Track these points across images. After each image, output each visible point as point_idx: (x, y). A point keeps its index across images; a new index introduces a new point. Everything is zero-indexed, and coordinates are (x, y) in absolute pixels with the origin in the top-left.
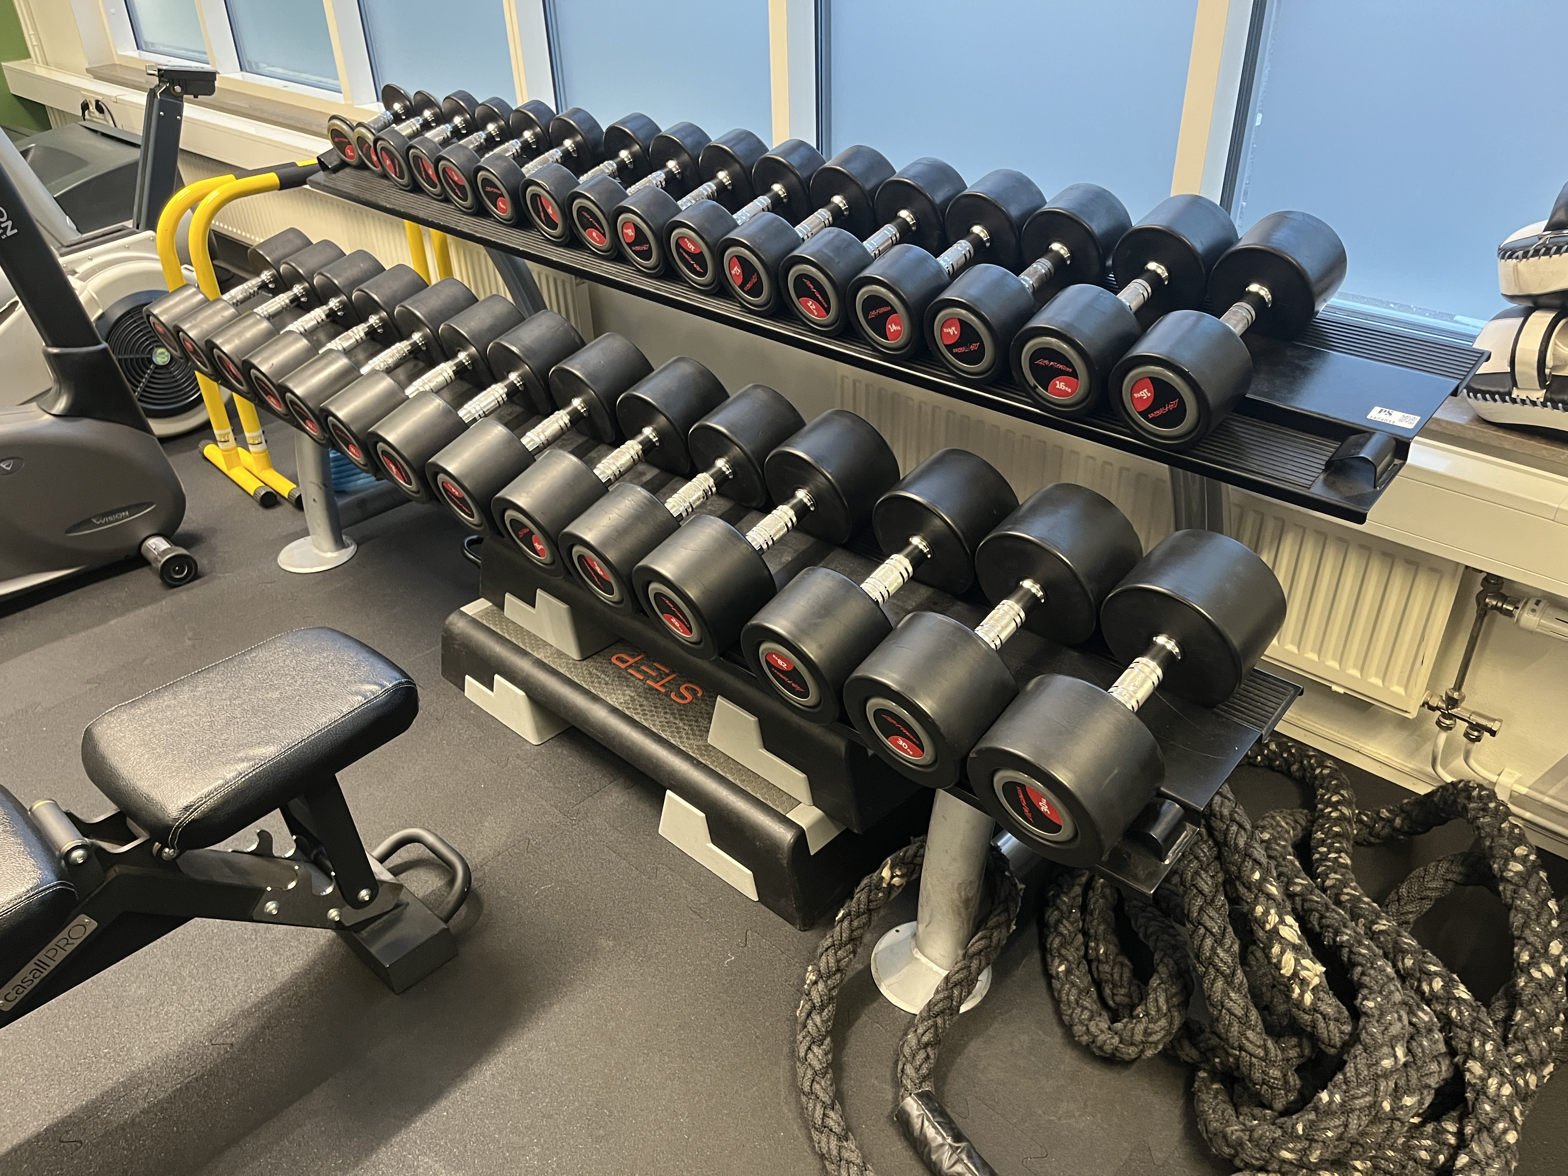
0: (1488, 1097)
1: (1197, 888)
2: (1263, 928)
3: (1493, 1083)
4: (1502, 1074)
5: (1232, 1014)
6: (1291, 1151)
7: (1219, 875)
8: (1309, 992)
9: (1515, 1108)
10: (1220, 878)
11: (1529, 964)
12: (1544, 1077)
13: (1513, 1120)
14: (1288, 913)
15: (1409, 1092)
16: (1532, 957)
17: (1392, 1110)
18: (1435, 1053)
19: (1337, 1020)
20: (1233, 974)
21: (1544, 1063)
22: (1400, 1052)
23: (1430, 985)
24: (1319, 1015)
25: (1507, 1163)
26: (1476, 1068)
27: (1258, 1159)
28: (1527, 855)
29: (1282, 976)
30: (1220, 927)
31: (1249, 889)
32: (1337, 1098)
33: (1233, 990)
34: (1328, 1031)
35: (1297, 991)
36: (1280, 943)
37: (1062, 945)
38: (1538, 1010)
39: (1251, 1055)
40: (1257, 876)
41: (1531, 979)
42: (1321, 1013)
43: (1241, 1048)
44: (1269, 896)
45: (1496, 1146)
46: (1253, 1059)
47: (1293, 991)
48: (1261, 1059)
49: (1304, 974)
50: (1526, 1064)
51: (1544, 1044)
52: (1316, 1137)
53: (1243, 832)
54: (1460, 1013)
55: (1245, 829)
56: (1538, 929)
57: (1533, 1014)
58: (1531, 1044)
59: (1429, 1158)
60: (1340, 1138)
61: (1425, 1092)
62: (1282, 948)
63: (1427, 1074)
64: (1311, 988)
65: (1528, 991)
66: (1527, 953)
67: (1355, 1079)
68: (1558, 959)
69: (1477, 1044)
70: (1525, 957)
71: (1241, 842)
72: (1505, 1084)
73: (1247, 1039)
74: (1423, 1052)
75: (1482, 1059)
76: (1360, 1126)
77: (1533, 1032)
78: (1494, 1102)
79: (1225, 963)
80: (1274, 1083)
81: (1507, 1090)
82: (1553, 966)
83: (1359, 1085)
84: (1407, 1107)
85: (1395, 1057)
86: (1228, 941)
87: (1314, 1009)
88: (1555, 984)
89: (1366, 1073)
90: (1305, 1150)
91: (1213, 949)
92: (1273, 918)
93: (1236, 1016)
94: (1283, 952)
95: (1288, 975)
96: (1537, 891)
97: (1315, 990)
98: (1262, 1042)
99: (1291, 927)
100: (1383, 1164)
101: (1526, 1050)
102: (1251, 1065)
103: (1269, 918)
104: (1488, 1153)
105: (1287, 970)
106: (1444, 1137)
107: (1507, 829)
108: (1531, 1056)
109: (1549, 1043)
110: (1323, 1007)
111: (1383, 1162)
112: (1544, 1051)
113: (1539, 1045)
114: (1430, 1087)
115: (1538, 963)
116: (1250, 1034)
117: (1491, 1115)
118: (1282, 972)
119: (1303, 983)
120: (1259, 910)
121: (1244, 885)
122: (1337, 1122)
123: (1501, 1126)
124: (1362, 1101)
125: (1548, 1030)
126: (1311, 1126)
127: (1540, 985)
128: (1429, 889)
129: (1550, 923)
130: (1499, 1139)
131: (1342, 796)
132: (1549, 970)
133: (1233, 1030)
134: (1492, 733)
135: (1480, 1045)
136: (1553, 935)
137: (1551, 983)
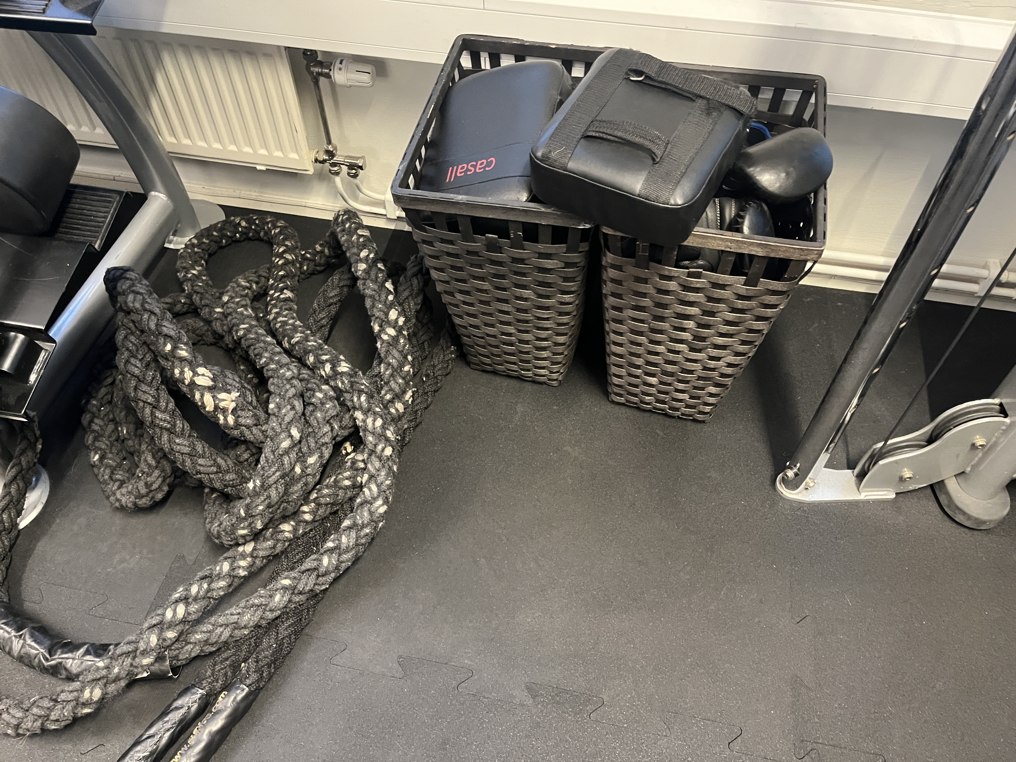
0: (369, 432)
1: (130, 373)
2: (184, 383)
3: (369, 421)
4: (375, 413)
5: (182, 454)
6: (243, 528)
7: (148, 356)
8: (230, 416)
9: (387, 432)
10: (148, 358)
11: (380, 331)
12: (408, 401)
13: (387, 440)
14: (199, 366)
15: (311, 454)
16: (381, 326)
17: (302, 471)
18: (327, 418)
19: (256, 425)
20: (174, 425)
21: (404, 392)
22: (295, 433)
23: (324, 370)
24: (244, 428)
25: (390, 468)
26: (359, 415)
27: (231, 541)
28: (368, 255)
29: (209, 412)
30: (153, 397)
31: (167, 359)
32: (258, 483)
33: (178, 436)
34: (253, 435)
35: (221, 418)
36: (198, 390)
37: (96, 439)
38: (391, 361)
39: (208, 474)
40: (169, 347)
41: (383, 341)
42: (244, 426)
43: (199, 473)
44: (182, 359)
45: (381, 461)
46: (211, 476)
47: (219, 419)
48: (216, 473)
49: (222, 404)
50: (393, 398)
51: (400, 381)
52: (254, 514)
53: (153, 317)
54: (343, 383)
55: (155, 314)
56: (380, 306)
57: (389, 364)
58: (393, 384)
60: (269, 507)
61: (324, 448)
62: (200, 393)
63: (321, 437)
64: (230, 412)
65: (384, 349)
66: (377, 324)
67: (266, 465)
68: (396, 321)
69: (355, 399)
70: (376, 328)
71: (153, 326)
72: (377, 419)
73: (200, 465)
74: (318, 421)
75: (361, 408)
76: (280, 493)
77: (392, 375)
78: (373, 433)
79: (165, 421)
80: (233, 483)
81: (379, 422)
82: (394, 328)
83: (270, 467)
84: (311, 464)
85: (291, 436)
86: (163, 404)
87: (237, 425)
88: (398, 339)
89: (272, 457)
90: (250, 524)
91: (152, 413)
92: (188, 374)
93: (186, 454)
94: (202, 396)
95: (212, 409)
96: (377, 279)
97: (234, 411)
98: (212, 462)
99: (203, 375)
100: (322, 500)
101: (391, 390)
102: (211, 480)
103: (185, 375)
104: (377, 467)
105: (210, 407)
107: (356, 241)
108: (394, 391)
109: (403, 378)
110: (242, 421)
111: (321, 499)
112: (401, 386)
113: (397, 383)
114: (326, 443)
115: (384, 330)
116: (201, 461)
117: (373, 443)
118: (207, 409)
119: (224, 410)
120: (177, 371)
121: (163, 357)
122: (262, 498)
123: (380, 447)
124: (273, 477)
125: (401, 371)
126: (248, 507)
127: (389, 343)
128: (331, 297)
129: (387, 298)
130: (381, 456)
131: (286, 246)
132: (392, 332)
133: (188, 463)
134: (361, 168)
135: (358, 400)
136: (390, 306)
137: (395, 339)
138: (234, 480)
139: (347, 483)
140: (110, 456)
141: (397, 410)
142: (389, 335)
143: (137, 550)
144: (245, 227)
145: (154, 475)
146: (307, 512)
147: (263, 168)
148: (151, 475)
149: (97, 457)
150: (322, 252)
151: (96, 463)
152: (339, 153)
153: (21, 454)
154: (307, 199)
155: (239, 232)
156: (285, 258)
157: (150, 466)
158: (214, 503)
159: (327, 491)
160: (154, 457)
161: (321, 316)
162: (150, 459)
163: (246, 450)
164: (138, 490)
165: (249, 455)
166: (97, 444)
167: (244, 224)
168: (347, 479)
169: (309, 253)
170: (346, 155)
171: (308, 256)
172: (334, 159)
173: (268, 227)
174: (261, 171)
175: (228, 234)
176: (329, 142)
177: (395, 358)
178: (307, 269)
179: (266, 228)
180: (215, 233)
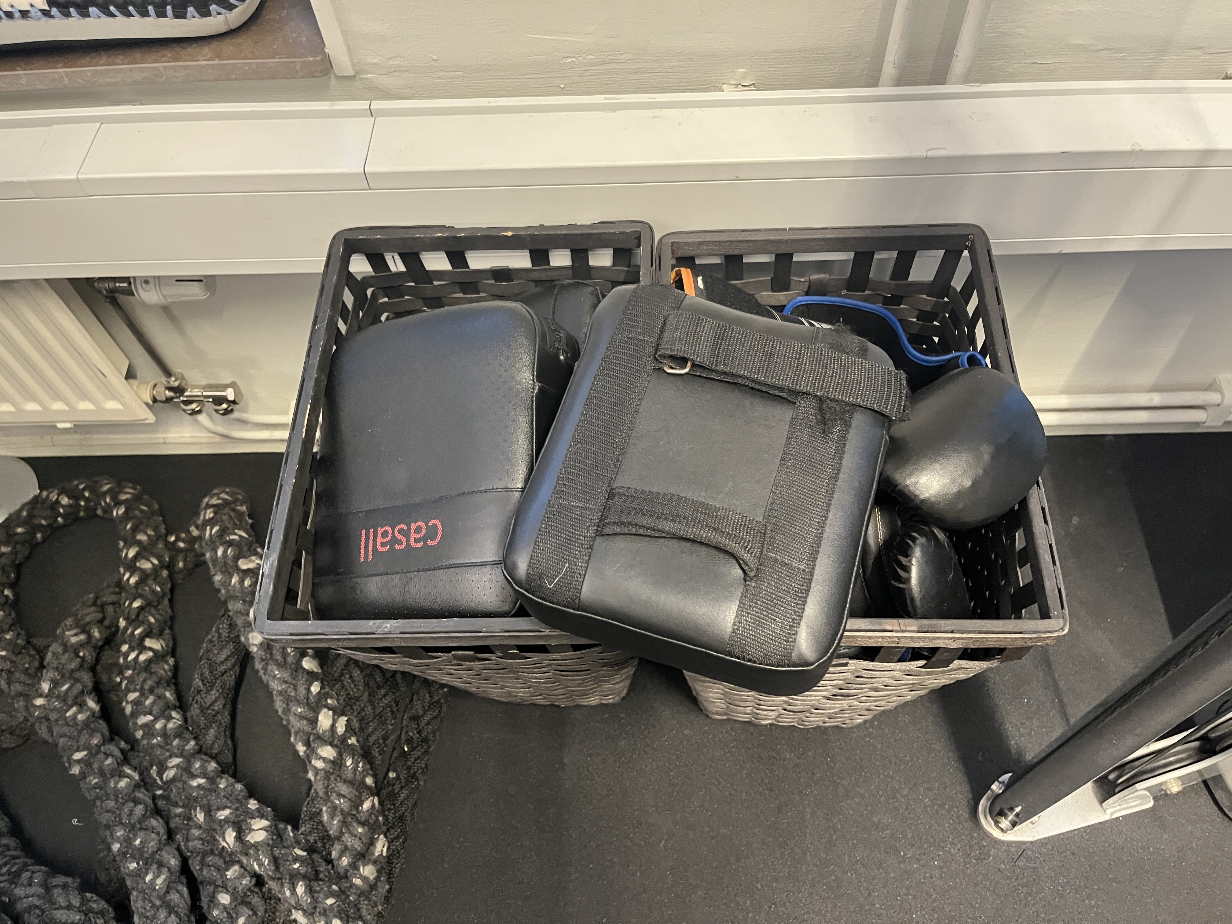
11: (308, 755)
16: (307, 744)
21: (372, 843)
38: (337, 801)
41: (316, 771)
50: (354, 862)
51: (360, 829)
56: (299, 710)
65: (321, 784)
66: (300, 743)
69: (287, 892)
70: (301, 749)
75: (299, 906)
77: (344, 825)
82: (331, 744)
88: (341, 761)
96: (285, 659)
101: (347, 849)
108: (353, 850)
109: (365, 825)
112: (363, 837)
113: (355, 835)
115: (314, 750)
125: (359, 812)
127: (328, 772)
129: (308, 690)
131: (139, 543)
132: (328, 752)
135: (292, 894)
137: (337, 764)
141: (365, 878)
142: (324, 759)
144: (70, 506)
147: (68, 425)
152: (190, 386)
155: (60, 515)
156: (140, 569)
167: (65, 501)
169: (183, 541)
171: (182, 545)
172: (186, 394)
173: (105, 502)
174: (66, 428)
175: (43, 522)
176: (168, 373)
177: (344, 796)
178: (185, 565)
179: (103, 504)
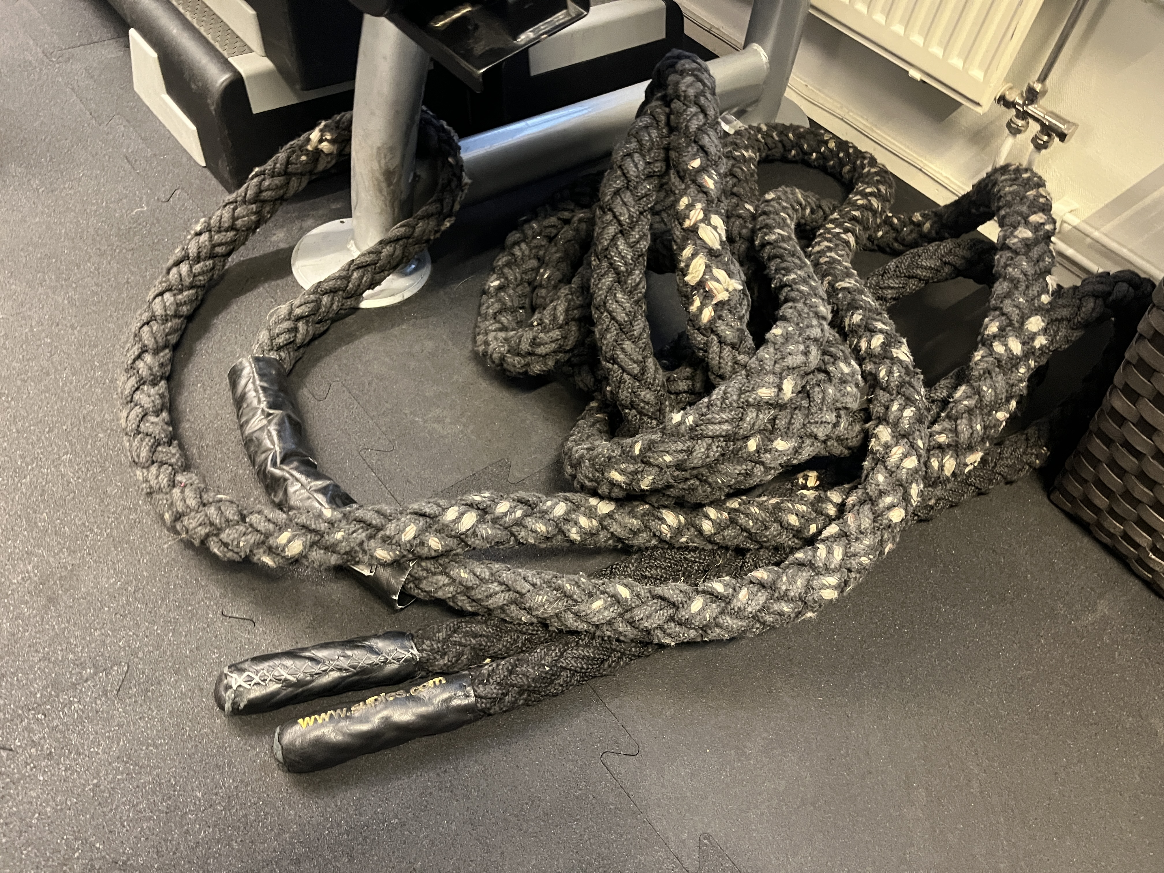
0: (886, 468)
1: (622, 170)
2: (681, 224)
3: (897, 452)
4: (912, 446)
5: (613, 318)
6: (622, 472)
7: (658, 164)
8: (710, 308)
9: (914, 485)
10: (658, 167)
11: (995, 336)
12: (966, 465)
13: (906, 498)
14: (717, 213)
15: (786, 435)
16: (1002, 329)
17: (758, 451)
18: (839, 405)
19: (733, 346)
20: (630, 273)
21: (971, 448)
22: (788, 386)
23: (869, 342)
24: (715, 338)
25: (882, 542)
26: (884, 433)
27: (591, 480)
28: (1043, 224)
29: (686, 284)
30: (631, 217)
31: (682, 179)
32: (690, 420)
33: (623, 291)
34: (720, 358)
35: (697, 303)
36: (695, 244)
37: (508, 264)
38: (985, 388)
39: (624, 370)
40: (696, 163)
41: (991, 352)
42: (717, 335)
43: (614, 360)
44: (702, 190)
45: (874, 521)
46: (625, 375)
47: (692, 303)
48: (634, 377)
49: (711, 285)
50: (949, 446)
51: (979, 427)
52: (652, 460)
53: (701, 116)
54: (890, 373)
55: (706, 115)
56: (1021, 300)
57: (978, 392)
58: (963, 425)
59: (797, 524)
60: (679, 466)
61: (808, 442)
62: (695, 250)
63: (817, 423)
64: (714, 302)
65: (983, 365)
66: (997, 324)
67: (719, 403)
68: (1033, 337)
69: (895, 407)
70: (993, 328)
71: (694, 125)
72: (911, 455)
73: (623, 350)
74: (823, 399)
75: (895, 425)
76: (708, 457)
77: (970, 411)
78: (891, 473)
79: (623, 258)
80: (643, 408)
81: (911, 463)
82: (1023, 344)
83: (722, 410)
84: (777, 451)
85: (780, 389)
86: (635, 235)
87: (711, 329)
88: (1018, 363)
89: (735, 397)
90: (636, 472)
91: (614, 239)
92: (697, 214)
93: (617, 321)
94: (694, 255)
95: (693, 283)
97: (720, 305)
98: (640, 358)
99: (715, 228)
100: (742, 519)
101: (955, 431)
102: (621, 381)
103: (692, 213)
104: (863, 527)
105: (692, 278)
106: (824, 506)
107: (1031, 197)
108: (958, 437)
109: (985, 428)
110: (721, 327)
111: (742, 516)
112: (975, 435)
113: (971, 427)
114: (816, 437)
115: (1005, 337)
116: (628, 345)
117: (881, 487)
118: (686, 279)
119: (708, 295)
120: (684, 201)
121: (678, 173)
122: (680, 446)
123: (888, 500)
124: (717, 427)
125: (989, 414)
126: (650, 447)
127: (999, 361)
129: (1039, 295)
130: (881, 514)
132: (1016, 347)
133: (610, 337)
134: (1062, 137)
135: (899, 409)
136: (1039, 310)
137: (1014, 362)
138: (648, 403)
139: (793, 520)
140: (511, 292)
141: (942, 467)
142: (1008, 349)
143: (464, 420)
144: (831, 151)
145: (551, 334)
146: (710, 519)
147: (916, 75)
148: (548, 332)
149: (496, 283)
150: (919, 225)
151: (491, 289)
152: (1042, 101)
153: (422, 218)
154: (930, 162)
155: (818, 152)
156: (869, 201)
157: (555, 318)
158: (593, 425)
159: (757, 511)
160: (567, 311)
161: (891, 283)
162: (561, 309)
163: (687, 378)
164: (520, 341)
165: (686, 388)
166: (506, 270)
168: (797, 515)
169: (899, 219)
170: (1050, 109)
171: (895, 221)
172: (1030, 107)
173: (862, 162)
174: (913, 80)
176: (1043, 78)
177: (995, 389)
178: (882, 237)
179: (858, 162)
180: (791, 135)
